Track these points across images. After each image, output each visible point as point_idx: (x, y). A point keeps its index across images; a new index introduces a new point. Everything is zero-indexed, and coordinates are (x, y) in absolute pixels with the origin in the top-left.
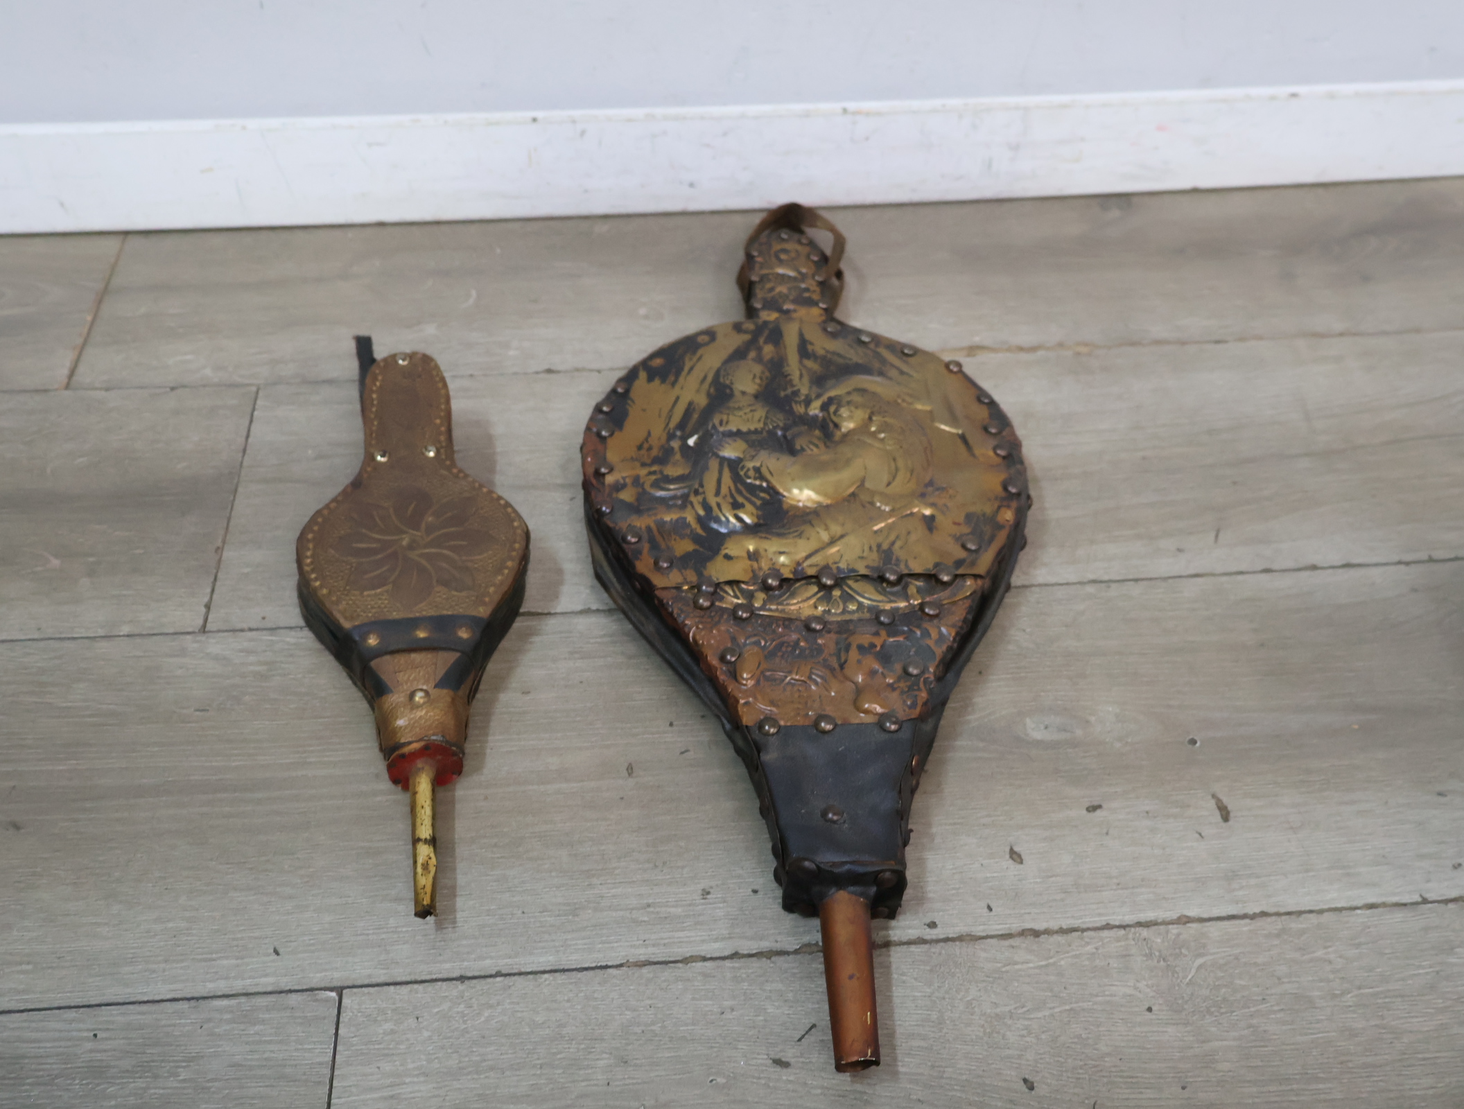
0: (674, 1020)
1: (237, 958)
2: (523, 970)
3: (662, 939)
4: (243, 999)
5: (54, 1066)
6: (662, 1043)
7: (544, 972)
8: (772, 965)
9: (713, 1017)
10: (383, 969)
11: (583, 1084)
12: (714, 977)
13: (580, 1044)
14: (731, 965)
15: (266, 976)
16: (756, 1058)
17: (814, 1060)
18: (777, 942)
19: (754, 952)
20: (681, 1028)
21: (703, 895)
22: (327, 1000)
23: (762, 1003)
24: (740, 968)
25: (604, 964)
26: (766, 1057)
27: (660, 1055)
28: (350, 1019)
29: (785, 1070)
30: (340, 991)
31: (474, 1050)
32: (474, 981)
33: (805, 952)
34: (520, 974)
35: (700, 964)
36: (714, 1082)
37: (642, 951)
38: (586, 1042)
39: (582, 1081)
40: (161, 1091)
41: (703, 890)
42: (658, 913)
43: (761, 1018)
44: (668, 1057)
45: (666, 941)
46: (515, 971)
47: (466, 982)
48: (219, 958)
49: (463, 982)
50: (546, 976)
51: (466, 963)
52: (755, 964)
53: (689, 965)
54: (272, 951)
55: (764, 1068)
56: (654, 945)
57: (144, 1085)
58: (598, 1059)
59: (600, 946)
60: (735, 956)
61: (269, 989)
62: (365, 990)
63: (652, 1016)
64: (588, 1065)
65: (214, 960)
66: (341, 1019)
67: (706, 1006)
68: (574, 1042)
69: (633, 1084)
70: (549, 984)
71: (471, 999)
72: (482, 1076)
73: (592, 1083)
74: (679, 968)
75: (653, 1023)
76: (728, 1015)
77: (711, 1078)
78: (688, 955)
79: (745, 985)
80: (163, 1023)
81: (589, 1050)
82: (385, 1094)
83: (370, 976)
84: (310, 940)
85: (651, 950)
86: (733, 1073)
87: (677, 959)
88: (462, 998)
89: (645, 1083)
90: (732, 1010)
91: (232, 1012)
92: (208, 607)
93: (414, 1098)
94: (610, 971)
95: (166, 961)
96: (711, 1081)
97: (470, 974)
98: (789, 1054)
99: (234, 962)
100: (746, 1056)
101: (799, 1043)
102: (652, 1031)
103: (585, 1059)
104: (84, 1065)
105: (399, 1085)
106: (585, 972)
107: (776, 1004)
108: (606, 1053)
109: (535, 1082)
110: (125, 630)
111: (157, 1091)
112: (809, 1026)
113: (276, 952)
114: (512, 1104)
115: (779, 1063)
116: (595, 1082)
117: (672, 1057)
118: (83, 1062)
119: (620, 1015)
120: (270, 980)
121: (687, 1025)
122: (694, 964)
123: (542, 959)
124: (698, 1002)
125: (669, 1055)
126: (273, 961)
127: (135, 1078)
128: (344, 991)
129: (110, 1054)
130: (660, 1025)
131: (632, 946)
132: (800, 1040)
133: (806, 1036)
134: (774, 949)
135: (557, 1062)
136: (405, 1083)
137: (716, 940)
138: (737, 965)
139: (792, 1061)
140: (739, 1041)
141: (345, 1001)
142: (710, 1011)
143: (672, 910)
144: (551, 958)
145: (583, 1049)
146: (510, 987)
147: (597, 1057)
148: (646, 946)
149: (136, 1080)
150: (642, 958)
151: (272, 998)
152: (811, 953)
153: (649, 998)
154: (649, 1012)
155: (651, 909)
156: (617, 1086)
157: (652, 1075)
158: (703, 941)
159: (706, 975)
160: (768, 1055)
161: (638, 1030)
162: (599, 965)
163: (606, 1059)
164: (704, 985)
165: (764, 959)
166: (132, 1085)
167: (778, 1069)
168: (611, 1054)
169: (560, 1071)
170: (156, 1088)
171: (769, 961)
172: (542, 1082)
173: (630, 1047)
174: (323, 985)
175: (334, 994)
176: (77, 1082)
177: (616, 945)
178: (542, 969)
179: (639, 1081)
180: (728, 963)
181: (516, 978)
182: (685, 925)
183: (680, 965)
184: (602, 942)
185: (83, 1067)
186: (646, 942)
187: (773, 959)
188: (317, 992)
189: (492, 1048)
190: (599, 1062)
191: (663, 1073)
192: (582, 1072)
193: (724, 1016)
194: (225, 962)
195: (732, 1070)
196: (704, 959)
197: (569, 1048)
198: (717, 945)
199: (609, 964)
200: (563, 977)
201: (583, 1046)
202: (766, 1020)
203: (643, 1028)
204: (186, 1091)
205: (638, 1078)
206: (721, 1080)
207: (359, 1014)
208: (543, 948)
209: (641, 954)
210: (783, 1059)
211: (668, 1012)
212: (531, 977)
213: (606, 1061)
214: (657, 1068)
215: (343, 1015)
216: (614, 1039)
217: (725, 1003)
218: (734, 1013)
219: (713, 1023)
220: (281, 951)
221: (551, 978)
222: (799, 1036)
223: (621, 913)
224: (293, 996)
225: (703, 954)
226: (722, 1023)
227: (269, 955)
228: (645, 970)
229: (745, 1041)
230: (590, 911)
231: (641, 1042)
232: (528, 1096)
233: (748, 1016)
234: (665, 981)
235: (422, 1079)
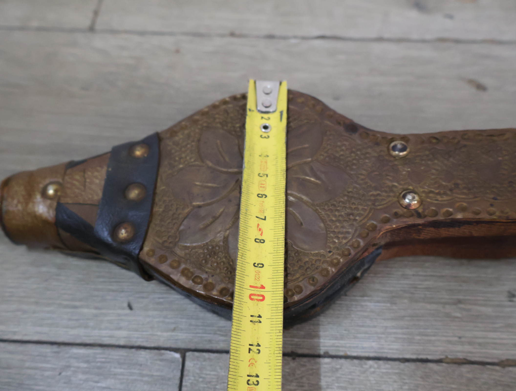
1: (97, 308)
2: (349, 353)
3: (477, 338)
4: (98, 350)
7: (368, 358)
10: (222, 335)
15: (120, 329)
21: (509, 297)
22: (173, 361)
25: (424, 357)
28: (191, 383)
30: (183, 352)
32: (305, 359)
34: (346, 357)
37: (459, 348)
41: (509, 292)
42: (469, 310)
45: (480, 341)
46: (342, 354)
47: (298, 359)
48: (81, 307)
49: (294, 359)
50: (371, 362)
51: (296, 340)
53: (506, 369)
54: (126, 305)
56: (470, 343)
59: (418, 338)
61: (122, 343)
62: (206, 355)
65: (75, 307)
66: (184, 383)
70: (374, 372)
71: (301, 378)
74: (497, 371)
78: (504, 358)
80: (27, 364)
83: (210, 341)
84: (159, 298)
85: (467, 348)
87: (494, 361)
88: (294, 375)
91: (87, 362)
92: (96, 13)
94: (431, 365)
95: (37, 303)
97: (300, 351)
99: (94, 311)
106: (407, 364)
110: (35, 24)
113: (130, 307)
120: (123, 333)
123: (366, 344)
126: (126, 315)
128: (188, 354)
131: (450, 342)
141: (188, 364)
143: (483, 309)
144: (374, 344)
146: (337, 370)
148: (462, 343)
150: (460, 356)
151: (123, 352)
155: (462, 306)
162: (420, 357)
174: (168, 345)
175: (177, 356)
177: (433, 338)
178: (366, 355)
181: (343, 361)
182: (497, 326)
183: (497, 368)
184: (420, 334)
186: (463, 339)
188: (163, 351)
194: (85, 311)
199: (430, 357)
200: (387, 366)
207: (201, 380)
208: (366, 333)
209: (458, 352)
212: (356, 361)
215: (185, 379)
220: (134, 306)
221: (376, 366)
223: (434, 306)
224: (143, 353)
227: (123, 309)
228: (465, 369)
230: (406, 301)
234: (484, 383)
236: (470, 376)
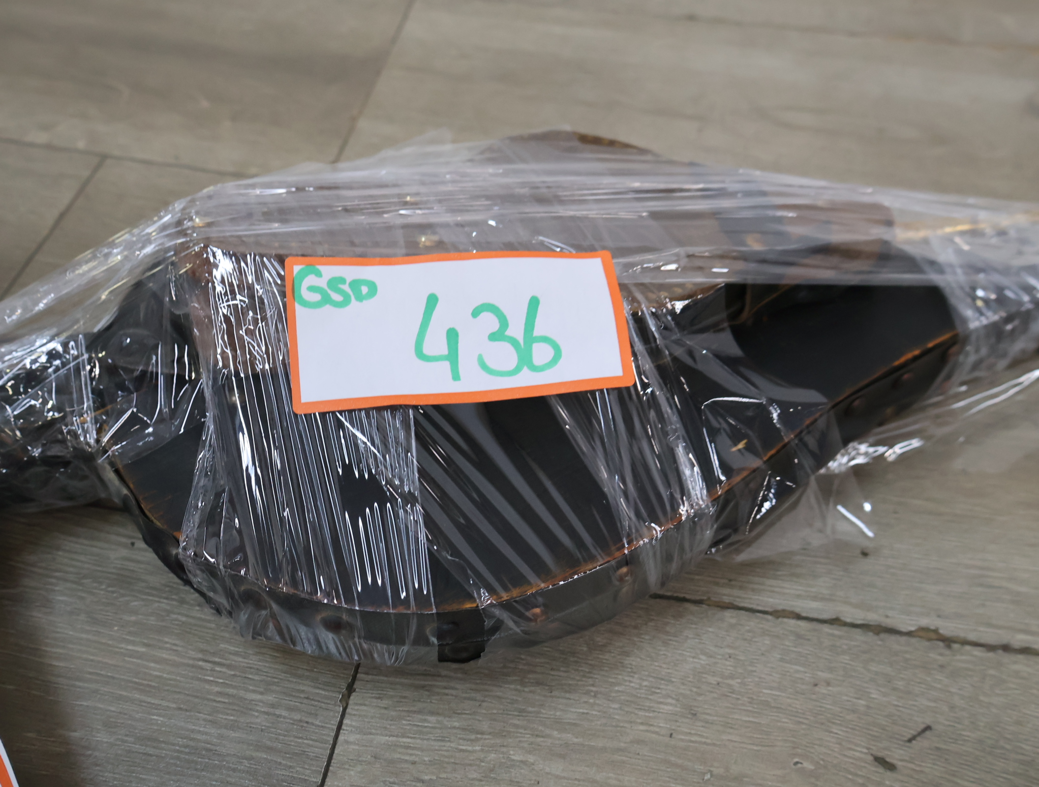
0: (757, 679)
5: (86, 566)
6: (740, 702)
8: (879, 643)
9: (804, 687)
11: (642, 727)
12: (809, 640)
13: (644, 680)
14: (830, 631)
16: (854, 750)
17: (927, 770)
18: (887, 617)
19: (859, 622)
20: (765, 691)
23: (866, 685)
24: (840, 637)
25: (682, 595)
26: (865, 751)
27: (736, 717)
29: (889, 773)
31: (523, 657)
33: (920, 637)
35: (793, 622)
36: (799, 765)
38: (651, 679)
39: (642, 724)
40: (184, 619)
43: (862, 702)
44: (746, 721)
52: (859, 636)
53: (780, 619)
55: (863, 764)
57: (168, 608)
58: (661, 703)
60: (835, 621)
63: (731, 668)
64: (650, 707)
67: (797, 671)
68: (636, 676)
69: (700, 743)
72: (526, 689)
73: (652, 728)
74: (768, 620)
75: (732, 677)
76: (822, 690)
77: (796, 760)
78: (780, 608)
79: (846, 658)
81: (653, 690)
82: (417, 682)
86: (823, 760)
87: (766, 609)
89: (714, 745)
90: (828, 684)
93: (447, 695)
96: (796, 763)
98: (895, 755)
100: (840, 744)
101: (908, 744)
102: (729, 685)
103: (647, 699)
104: (114, 571)
105: (433, 675)
107: (883, 690)
108: (673, 699)
109: (585, 711)
111: (180, 617)
112: (922, 726)
114: (557, 730)
115: (881, 762)
116: (657, 730)
117: (750, 721)
118: (114, 568)
119: (694, 657)
121: (771, 688)
122: (785, 620)
124: (788, 665)
125: (747, 719)
127: (161, 597)
129: (142, 566)
130: (739, 681)
132: (910, 741)
133: (918, 739)
134: (884, 625)
135: (613, 695)
136: (439, 676)
137: (815, 598)
138: (837, 632)
139: (899, 764)
140: (833, 723)
142: (802, 679)
145: (646, 686)
147: (661, 700)
149: (162, 600)
152: (929, 640)
153: (729, 646)
154: (728, 663)
156: (682, 740)
157: (725, 737)
158: (799, 596)
159: (799, 636)
160: (868, 749)
161: (713, 680)
162: (675, 595)
163: (671, 705)
164: (795, 647)
165: (871, 634)
166: (156, 605)
167: (881, 770)
168: (678, 700)
169: (616, 706)
170: (179, 614)
171: (876, 637)
172: (594, 713)
173: (700, 698)
176: (103, 587)
179: (709, 741)
180: (826, 629)
183: (769, 617)
185: (112, 573)
187: (883, 635)
189: (542, 660)
190: (662, 706)
191: (737, 739)
192: (641, 713)
193: (817, 689)
195: (822, 757)
196: (798, 617)
197: (630, 682)
198: (814, 605)
199: (687, 596)
201: (645, 683)
202: (868, 707)
203: (719, 680)
204: (209, 625)
205: (707, 738)
206: (808, 765)
209: (724, 594)
210: (888, 760)
211: (750, 668)
213: (671, 708)
214: (731, 731)
216: (683, 684)
217: (820, 673)
218: (830, 688)
219: (803, 694)
222: (909, 736)
225: (797, 610)
226: (814, 697)
228: (728, 613)
229: (840, 725)
231: (715, 695)
232: (575, 724)
233: (847, 695)
234: (749, 631)
235: (459, 675)
236: (733, 621)
